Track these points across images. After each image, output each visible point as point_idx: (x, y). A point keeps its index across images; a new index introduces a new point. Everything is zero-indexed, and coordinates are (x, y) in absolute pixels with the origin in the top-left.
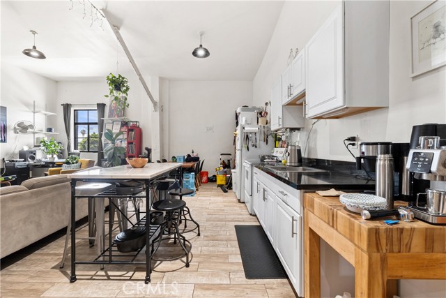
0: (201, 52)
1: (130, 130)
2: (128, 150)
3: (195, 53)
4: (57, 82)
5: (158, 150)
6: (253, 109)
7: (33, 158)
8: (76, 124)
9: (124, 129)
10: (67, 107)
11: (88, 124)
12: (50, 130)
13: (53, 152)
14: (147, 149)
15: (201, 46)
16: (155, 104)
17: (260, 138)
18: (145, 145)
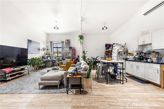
0: (105, 28)
3: (103, 29)
4: (48, 34)
6: (121, 45)
8: (54, 48)
10: (51, 42)
11: (58, 48)
15: (105, 26)
17: (123, 53)
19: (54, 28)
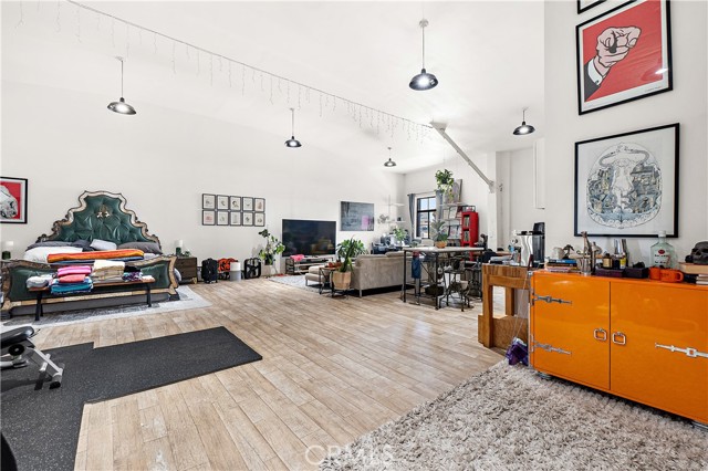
0: (524, 129)
1: (466, 215)
2: (463, 237)
4: (404, 175)
5: (495, 238)
7: (389, 243)
8: (419, 212)
9: (460, 215)
10: (412, 197)
11: (429, 211)
12: (399, 219)
13: (401, 239)
14: (483, 236)
15: (523, 123)
16: (491, 184)
18: (481, 233)
19: (386, 165)
